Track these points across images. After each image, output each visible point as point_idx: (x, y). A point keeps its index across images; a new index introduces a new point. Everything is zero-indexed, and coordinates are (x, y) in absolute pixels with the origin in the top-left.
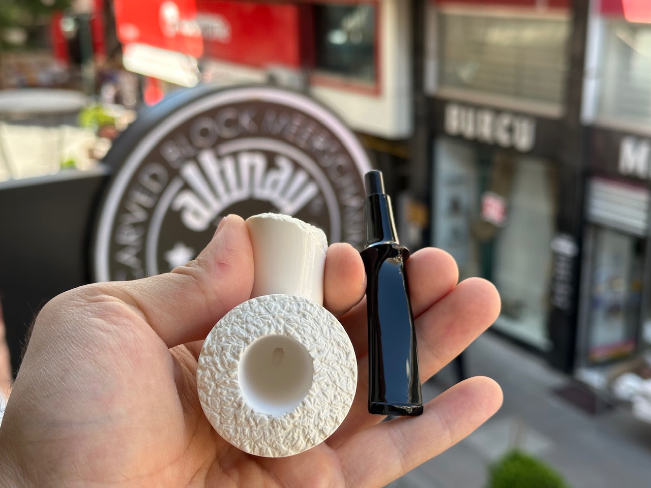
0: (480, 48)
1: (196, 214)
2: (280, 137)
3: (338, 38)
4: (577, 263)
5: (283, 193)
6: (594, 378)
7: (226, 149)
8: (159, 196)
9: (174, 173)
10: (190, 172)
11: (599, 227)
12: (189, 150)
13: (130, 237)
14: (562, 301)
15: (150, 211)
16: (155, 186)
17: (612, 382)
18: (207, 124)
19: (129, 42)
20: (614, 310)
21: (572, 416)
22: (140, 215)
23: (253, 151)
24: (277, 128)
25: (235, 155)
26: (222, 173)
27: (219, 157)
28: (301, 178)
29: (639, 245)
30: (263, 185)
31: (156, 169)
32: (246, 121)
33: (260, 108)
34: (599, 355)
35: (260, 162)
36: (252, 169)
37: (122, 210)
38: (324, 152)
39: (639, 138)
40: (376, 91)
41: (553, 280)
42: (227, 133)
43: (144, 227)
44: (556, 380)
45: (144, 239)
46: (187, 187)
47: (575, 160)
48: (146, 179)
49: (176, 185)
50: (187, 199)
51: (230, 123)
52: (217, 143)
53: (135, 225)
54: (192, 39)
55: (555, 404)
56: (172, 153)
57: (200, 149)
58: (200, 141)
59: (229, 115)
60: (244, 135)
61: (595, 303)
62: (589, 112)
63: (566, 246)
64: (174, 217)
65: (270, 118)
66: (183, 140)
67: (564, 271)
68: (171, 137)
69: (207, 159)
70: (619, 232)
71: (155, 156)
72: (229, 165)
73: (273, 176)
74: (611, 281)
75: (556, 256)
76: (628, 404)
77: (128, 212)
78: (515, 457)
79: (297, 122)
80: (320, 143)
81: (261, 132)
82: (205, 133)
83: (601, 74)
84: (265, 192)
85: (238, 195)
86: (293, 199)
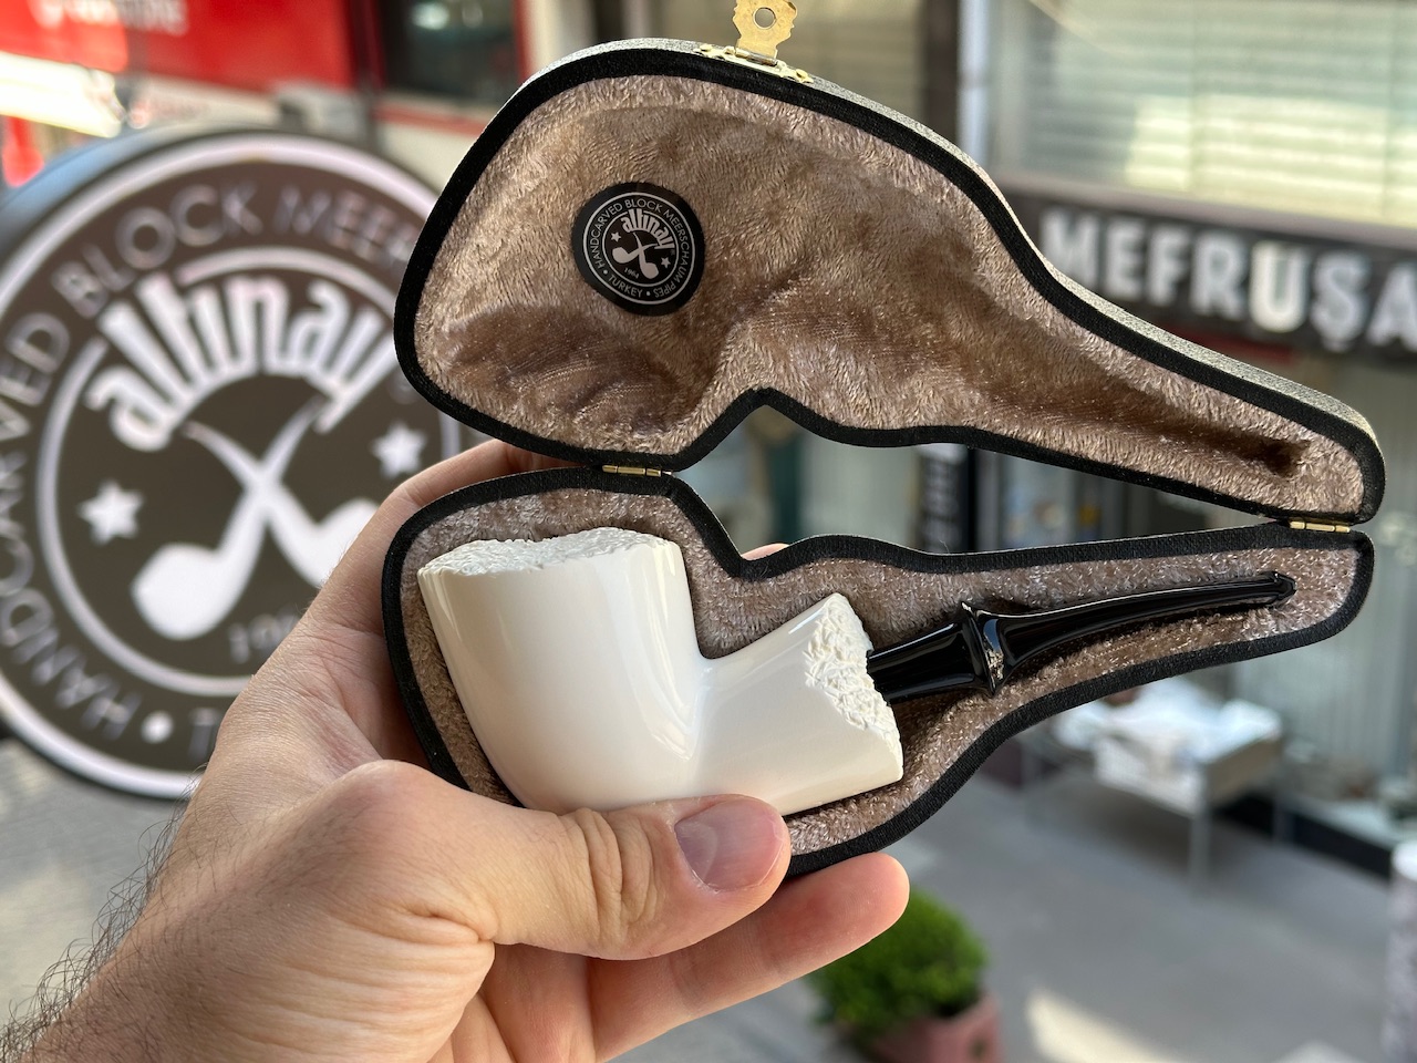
1: (141, 415)
2: (314, 242)
5: (330, 362)
7: (193, 272)
8: (57, 379)
9: (85, 329)
10: (121, 324)
12: (118, 281)
16: (45, 362)
18: (148, 218)
22: (14, 425)
23: (256, 274)
24: (305, 223)
25: (218, 283)
26: (192, 323)
27: (183, 291)
28: (368, 324)
30: (284, 347)
31: (42, 322)
32: (235, 208)
33: (265, 179)
35: (275, 297)
36: (259, 310)
42: (194, 237)
45: (29, 474)
46: (117, 358)
48: (20, 345)
50: (115, 384)
51: (199, 216)
52: (177, 260)
53: (10, 448)
56: (77, 286)
57: (142, 274)
58: (139, 259)
59: (201, 196)
60: (234, 239)
64: (93, 424)
65: (289, 200)
69: (156, 294)
71: (39, 294)
72: (206, 304)
73: (305, 325)
74: (1040, 510)
76: (1084, 759)
81: (269, 233)
82: (147, 239)
83: (990, 79)
84: (291, 364)
85: (231, 371)
86: (352, 374)
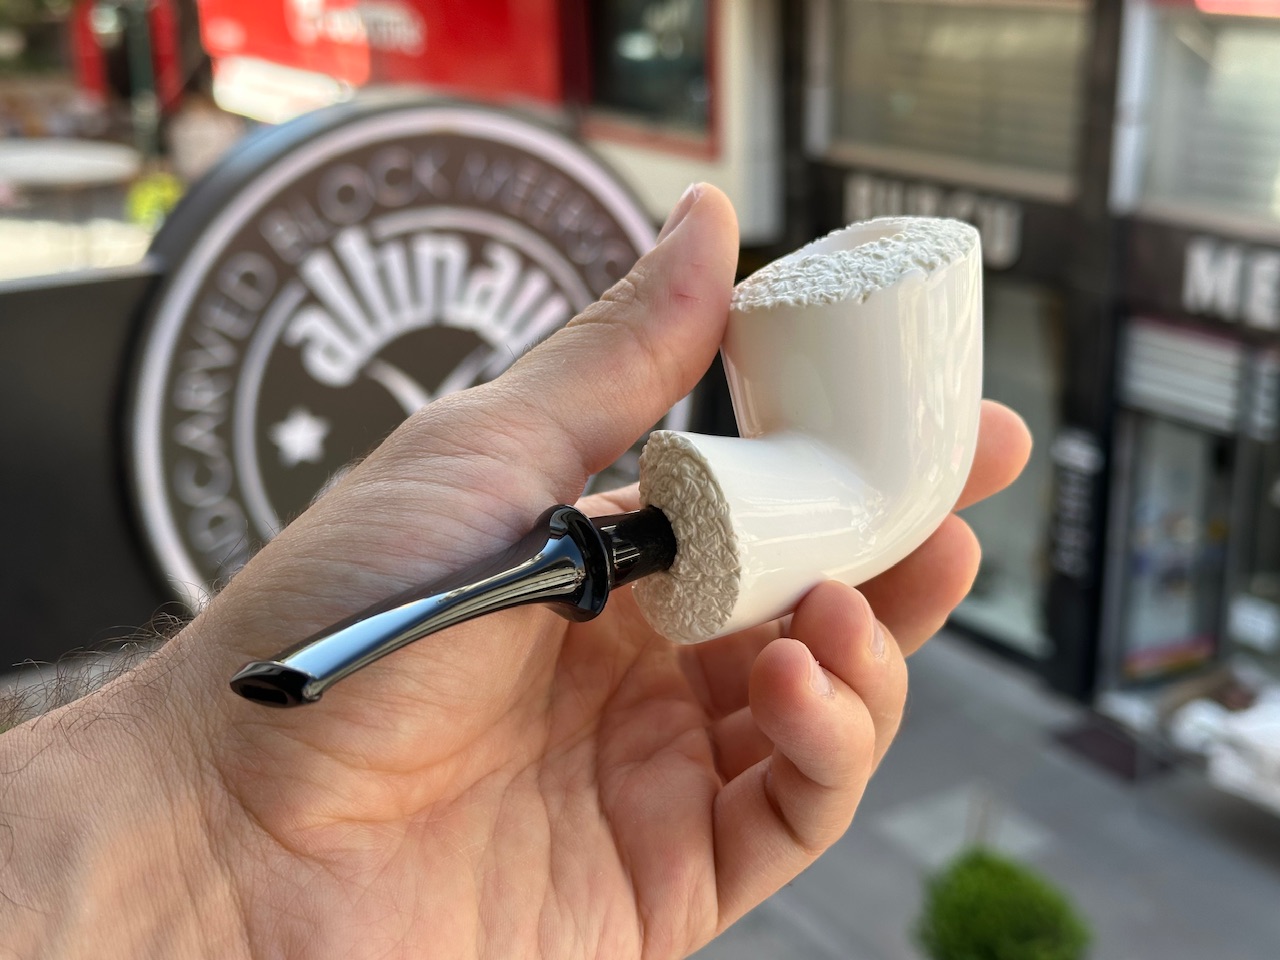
0: (915, 65)
1: (332, 353)
2: (495, 206)
3: (638, 48)
4: (1102, 486)
5: (501, 314)
6: (1132, 710)
7: (389, 227)
8: (259, 316)
9: (287, 272)
10: (319, 271)
11: (1144, 417)
12: (318, 229)
13: (202, 395)
14: (1071, 560)
15: (242, 346)
16: (251, 298)
17: (1167, 718)
18: (349, 177)
19: (226, 53)
20: (1172, 578)
21: (1089, 784)
22: (221, 354)
23: (440, 232)
24: (489, 188)
25: (406, 239)
26: (382, 275)
27: (376, 244)
28: (536, 285)
29: (1223, 450)
31: (251, 264)
32: (427, 172)
33: (454, 148)
34: (1144, 667)
35: (455, 253)
36: (440, 266)
37: (188, 342)
38: (580, 236)
39: (1222, 241)
40: (711, 152)
41: (1056, 520)
42: (390, 196)
43: (229, 376)
44: (1059, 714)
45: (230, 399)
46: (313, 299)
47: (1097, 285)
48: (232, 282)
49: (292, 296)
50: (311, 324)
51: (397, 178)
52: (372, 214)
53: (212, 373)
54: (350, 48)
55: (1058, 762)
56: (283, 234)
57: (338, 227)
58: (338, 211)
59: (394, 161)
60: (424, 200)
61: (1136, 564)
62: (1125, 191)
63: (1079, 454)
64: (289, 358)
65: (474, 168)
66: (306, 210)
67: (1075, 502)
68: (279, 203)
69: (352, 245)
70: (1184, 425)
71: (250, 237)
72: (394, 257)
73: (481, 281)
74: (1170, 522)
75: (1060, 473)
76: (1198, 760)
77: (198, 346)
78: (977, 862)
79: (527, 177)
80: (572, 217)
81: (455, 196)
82: (347, 195)
84: (466, 313)
85: (412, 317)
86: (521, 326)
